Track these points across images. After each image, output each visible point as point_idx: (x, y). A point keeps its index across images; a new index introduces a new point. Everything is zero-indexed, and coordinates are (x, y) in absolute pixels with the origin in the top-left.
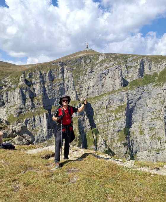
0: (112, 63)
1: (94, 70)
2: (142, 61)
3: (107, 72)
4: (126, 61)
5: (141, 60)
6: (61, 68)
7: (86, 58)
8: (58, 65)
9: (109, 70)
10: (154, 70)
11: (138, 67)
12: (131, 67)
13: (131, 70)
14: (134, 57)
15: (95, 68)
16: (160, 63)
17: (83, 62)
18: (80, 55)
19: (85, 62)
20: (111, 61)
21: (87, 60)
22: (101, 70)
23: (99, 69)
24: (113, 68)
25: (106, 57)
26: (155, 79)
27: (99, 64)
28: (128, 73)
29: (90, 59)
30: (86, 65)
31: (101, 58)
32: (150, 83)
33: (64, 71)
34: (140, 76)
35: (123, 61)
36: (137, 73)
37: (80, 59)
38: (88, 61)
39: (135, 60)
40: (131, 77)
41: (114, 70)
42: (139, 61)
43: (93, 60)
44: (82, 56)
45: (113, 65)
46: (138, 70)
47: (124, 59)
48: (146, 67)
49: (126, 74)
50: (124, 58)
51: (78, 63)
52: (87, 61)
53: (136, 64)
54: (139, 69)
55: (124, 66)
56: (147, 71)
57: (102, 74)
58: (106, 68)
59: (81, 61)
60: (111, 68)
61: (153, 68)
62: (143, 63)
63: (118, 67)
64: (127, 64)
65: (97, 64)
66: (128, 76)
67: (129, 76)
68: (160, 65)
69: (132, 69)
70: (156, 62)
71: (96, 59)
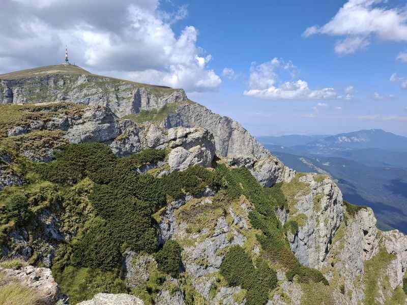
0: (94, 90)
1: (68, 97)
2: (138, 92)
3: (87, 102)
4: (118, 90)
5: (136, 91)
6: (7, 89)
7: (57, 77)
8: (3, 84)
9: (89, 99)
10: (154, 106)
11: (132, 100)
12: (124, 98)
13: (123, 103)
14: (129, 86)
15: (71, 93)
16: (161, 98)
17: (52, 83)
18: (49, 72)
19: (55, 83)
20: (93, 87)
21: (59, 81)
22: (77, 98)
23: (76, 96)
24: (96, 97)
25: (88, 80)
26: (153, 116)
27: (76, 89)
28: (119, 106)
29: (64, 81)
30: (57, 88)
31: (80, 81)
32: (146, 121)
33: (12, 94)
34: (134, 111)
35: (113, 89)
36: (130, 108)
37: (48, 78)
38: (61, 83)
39: (130, 89)
40: (123, 112)
41: (97, 100)
42: (135, 91)
43: (69, 82)
44: (51, 74)
45: (96, 93)
46: (131, 104)
47: (115, 86)
48: (144, 101)
49: (116, 107)
50: (116, 84)
51: (43, 83)
52: (58, 83)
53: (130, 96)
54: (133, 102)
55: (114, 96)
56: (144, 106)
57: (80, 103)
58: (86, 95)
59: (49, 81)
60: (93, 96)
61: (152, 102)
62: (140, 95)
63: (103, 96)
64: (118, 94)
65: (74, 89)
66: (119, 110)
67: (121, 110)
68: (161, 99)
69: (125, 101)
70: (156, 96)
71: (74, 81)
